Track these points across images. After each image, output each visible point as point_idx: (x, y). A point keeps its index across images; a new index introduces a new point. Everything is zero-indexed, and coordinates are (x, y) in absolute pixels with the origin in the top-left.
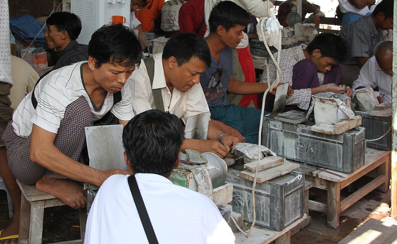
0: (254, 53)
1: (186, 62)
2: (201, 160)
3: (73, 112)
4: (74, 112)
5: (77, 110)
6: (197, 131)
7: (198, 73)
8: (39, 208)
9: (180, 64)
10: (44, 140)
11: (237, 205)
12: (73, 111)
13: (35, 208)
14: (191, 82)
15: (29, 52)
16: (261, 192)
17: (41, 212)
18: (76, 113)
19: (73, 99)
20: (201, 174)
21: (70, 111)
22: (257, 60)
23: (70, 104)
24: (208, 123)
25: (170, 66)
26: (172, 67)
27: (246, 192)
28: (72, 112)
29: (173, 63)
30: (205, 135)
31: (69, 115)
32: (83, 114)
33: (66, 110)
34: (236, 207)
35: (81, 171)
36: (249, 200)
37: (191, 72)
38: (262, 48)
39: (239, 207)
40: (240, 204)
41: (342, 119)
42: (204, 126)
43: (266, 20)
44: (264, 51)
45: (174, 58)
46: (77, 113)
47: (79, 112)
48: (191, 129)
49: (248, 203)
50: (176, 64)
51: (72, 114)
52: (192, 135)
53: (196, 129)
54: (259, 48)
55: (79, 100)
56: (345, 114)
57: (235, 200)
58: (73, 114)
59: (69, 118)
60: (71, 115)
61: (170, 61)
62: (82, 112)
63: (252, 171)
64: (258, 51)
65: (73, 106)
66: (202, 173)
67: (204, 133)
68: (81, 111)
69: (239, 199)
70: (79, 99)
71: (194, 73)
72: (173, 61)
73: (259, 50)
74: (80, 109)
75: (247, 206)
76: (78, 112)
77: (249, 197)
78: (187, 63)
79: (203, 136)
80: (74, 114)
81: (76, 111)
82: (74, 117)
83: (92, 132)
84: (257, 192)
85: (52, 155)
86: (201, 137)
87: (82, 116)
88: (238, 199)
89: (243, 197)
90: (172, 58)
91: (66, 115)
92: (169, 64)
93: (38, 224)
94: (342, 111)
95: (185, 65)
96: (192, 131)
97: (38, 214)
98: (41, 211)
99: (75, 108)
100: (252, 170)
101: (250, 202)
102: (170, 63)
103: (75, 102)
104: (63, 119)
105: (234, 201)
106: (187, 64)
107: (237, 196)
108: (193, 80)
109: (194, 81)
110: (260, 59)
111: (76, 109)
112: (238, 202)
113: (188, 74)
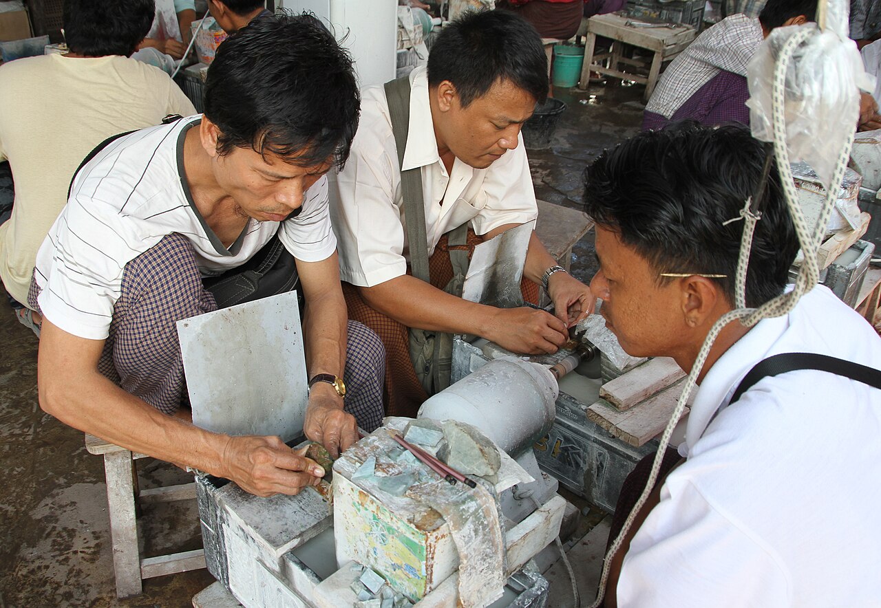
0: (632, 13)
1: (481, 95)
2: (480, 465)
3: (142, 285)
4: (145, 285)
5: (153, 277)
6: (499, 268)
7: (512, 123)
8: (119, 461)
9: (465, 102)
10: (66, 360)
11: (570, 464)
12: (142, 280)
13: (110, 463)
14: (496, 146)
15: (206, 27)
16: (633, 456)
17: (125, 470)
18: (150, 286)
19: (139, 247)
20: (473, 522)
21: (133, 281)
22: (636, 29)
23: (134, 260)
24: (527, 246)
25: (441, 105)
26: (447, 108)
27: (596, 445)
28: (139, 284)
29: (449, 98)
30: (518, 272)
31: (133, 290)
32: (169, 288)
33: (125, 275)
34: (568, 467)
35: (169, 443)
36: (601, 463)
37: (494, 122)
38: (647, 4)
39: (574, 469)
40: (578, 465)
41: (833, 231)
42: (515, 255)
43: (803, 44)
44: (650, 10)
45: (450, 84)
46: (154, 287)
47: (159, 284)
48: (484, 269)
49: (598, 468)
50: (456, 101)
51: (139, 288)
52: (484, 280)
53: (496, 263)
54: (641, 5)
55: (161, 245)
56: (844, 218)
57: (568, 453)
58: (142, 289)
59: (133, 298)
60: (136, 292)
61: (442, 94)
62: (167, 282)
63: (618, 407)
64: (638, 11)
65: (142, 266)
66: (478, 519)
67: (514, 269)
68: (164, 281)
69: (579, 454)
70: (161, 241)
71: (502, 124)
72: (449, 92)
73: (641, 7)
74: (161, 275)
75: (594, 472)
76: (155, 283)
77: (601, 458)
78: (483, 98)
79: (512, 275)
80: (145, 289)
81: (149, 281)
82: (146, 297)
83: (200, 331)
84: (624, 453)
85: (90, 404)
86: (507, 279)
87: (167, 293)
88: (575, 453)
89: (588, 454)
90: (446, 85)
91: (125, 290)
92: (440, 100)
93: (123, 492)
94: (839, 213)
95: (476, 105)
96: (486, 270)
97: (119, 474)
98: (126, 467)
99: (145, 271)
100: (620, 406)
101: (603, 466)
102: (441, 97)
103: (147, 254)
104: (120, 300)
105: (566, 454)
106: (483, 101)
107: (572, 447)
108: (502, 140)
109: (503, 142)
110: (642, 28)
111: (149, 276)
112: (573, 458)
113: (487, 127)
